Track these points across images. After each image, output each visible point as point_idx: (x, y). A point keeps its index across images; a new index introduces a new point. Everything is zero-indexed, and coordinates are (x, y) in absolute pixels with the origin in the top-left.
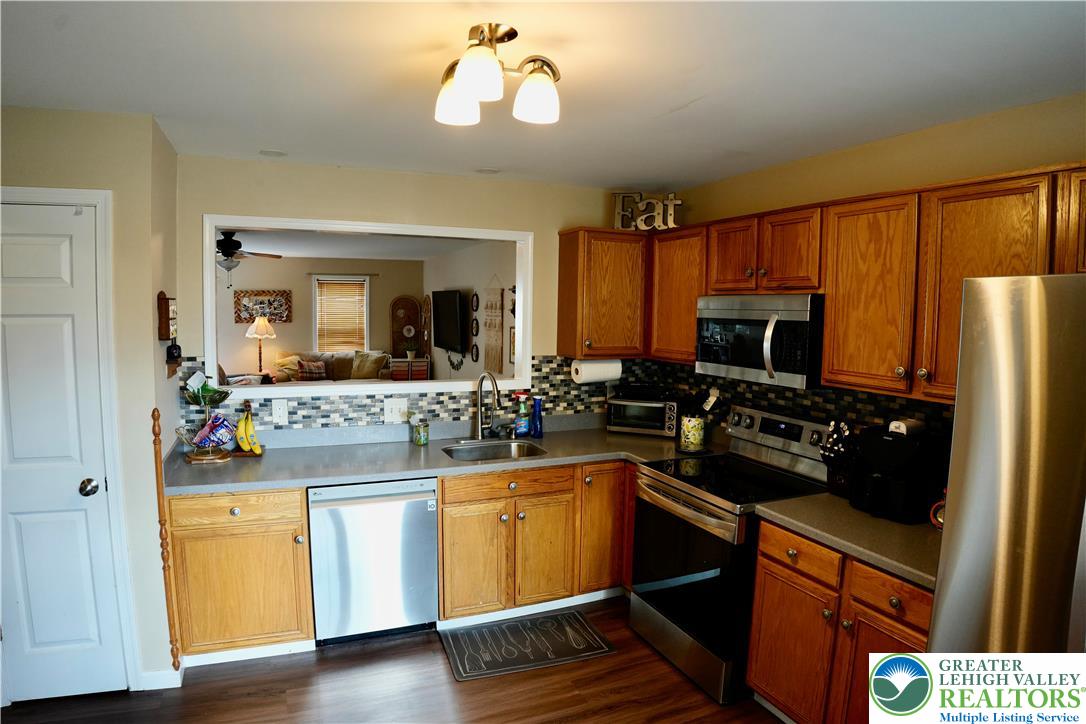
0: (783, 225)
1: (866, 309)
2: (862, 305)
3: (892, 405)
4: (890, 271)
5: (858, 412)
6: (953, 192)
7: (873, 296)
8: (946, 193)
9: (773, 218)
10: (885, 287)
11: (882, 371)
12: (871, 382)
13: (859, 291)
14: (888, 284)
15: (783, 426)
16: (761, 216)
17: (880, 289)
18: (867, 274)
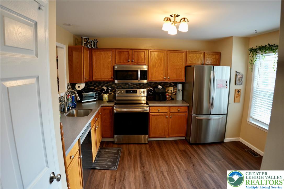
0: (137, 52)
1: (157, 68)
2: (156, 67)
3: (151, 84)
4: (161, 62)
5: (144, 86)
6: (172, 51)
7: (158, 66)
8: (171, 51)
9: (135, 50)
10: (160, 64)
11: (160, 78)
12: (159, 80)
13: (156, 65)
14: (161, 64)
15: (132, 91)
16: (132, 49)
17: (160, 65)
18: (157, 62)
